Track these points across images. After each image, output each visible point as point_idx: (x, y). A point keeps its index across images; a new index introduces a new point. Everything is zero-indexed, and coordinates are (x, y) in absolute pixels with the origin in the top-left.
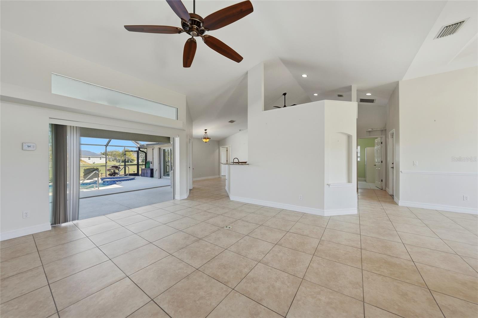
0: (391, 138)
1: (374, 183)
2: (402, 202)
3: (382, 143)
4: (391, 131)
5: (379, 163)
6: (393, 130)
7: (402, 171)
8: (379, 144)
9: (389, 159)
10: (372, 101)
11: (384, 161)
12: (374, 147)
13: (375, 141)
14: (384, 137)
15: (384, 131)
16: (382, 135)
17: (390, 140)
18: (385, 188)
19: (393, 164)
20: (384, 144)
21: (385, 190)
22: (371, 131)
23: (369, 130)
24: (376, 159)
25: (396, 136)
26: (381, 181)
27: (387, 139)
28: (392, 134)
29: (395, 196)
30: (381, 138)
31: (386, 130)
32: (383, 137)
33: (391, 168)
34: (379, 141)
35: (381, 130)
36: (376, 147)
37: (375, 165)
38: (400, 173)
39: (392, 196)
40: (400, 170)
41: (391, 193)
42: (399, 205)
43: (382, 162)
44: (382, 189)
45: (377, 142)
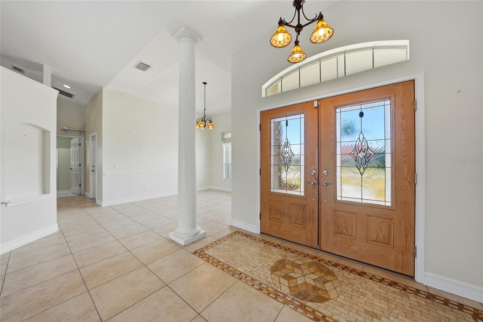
0: (91, 140)
1: (70, 189)
2: (105, 203)
3: (80, 145)
4: (92, 134)
5: (76, 166)
6: (94, 133)
7: (105, 174)
8: (76, 145)
9: (89, 161)
10: (70, 96)
11: (83, 165)
12: (70, 148)
13: (71, 142)
14: (83, 138)
15: (83, 132)
16: (80, 136)
17: (90, 143)
18: (84, 193)
19: (93, 167)
20: (83, 147)
21: (84, 195)
22: (67, 129)
23: (65, 128)
24: (73, 162)
25: (98, 139)
26: (79, 185)
27: (86, 141)
28: (92, 137)
29: (97, 199)
30: (79, 139)
31: (85, 131)
32: (81, 138)
33: (92, 171)
34: (77, 142)
35: (79, 131)
36: (72, 149)
37: (71, 169)
38: (103, 175)
39: (94, 199)
40: (103, 173)
41: (91, 196)
42: (102, 206)
43: (80, 165)
44: (81, 195)
45: (73, 143)
